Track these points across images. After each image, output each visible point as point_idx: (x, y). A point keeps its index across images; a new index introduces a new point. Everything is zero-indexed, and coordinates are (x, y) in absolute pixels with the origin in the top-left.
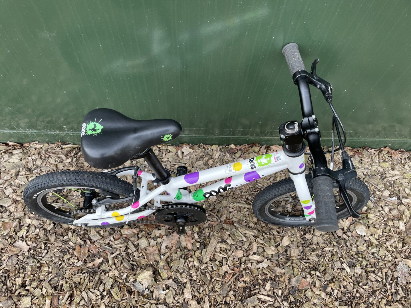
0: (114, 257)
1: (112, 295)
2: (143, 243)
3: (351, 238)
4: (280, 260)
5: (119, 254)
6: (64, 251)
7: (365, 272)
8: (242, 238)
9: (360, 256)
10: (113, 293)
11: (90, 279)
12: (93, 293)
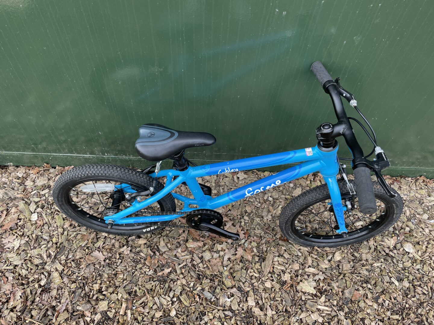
0: (182, 267)
1: (181, 301)
2: (207, 256)
3: (397, 255)
4: (334, 274)
5: (186, 265)
6: (136, 261)
7: (413, 285)
8: (297, 253)
9: (406, 271)
10: (182, 300)
11: (160, 286)
12: (164, 299)
